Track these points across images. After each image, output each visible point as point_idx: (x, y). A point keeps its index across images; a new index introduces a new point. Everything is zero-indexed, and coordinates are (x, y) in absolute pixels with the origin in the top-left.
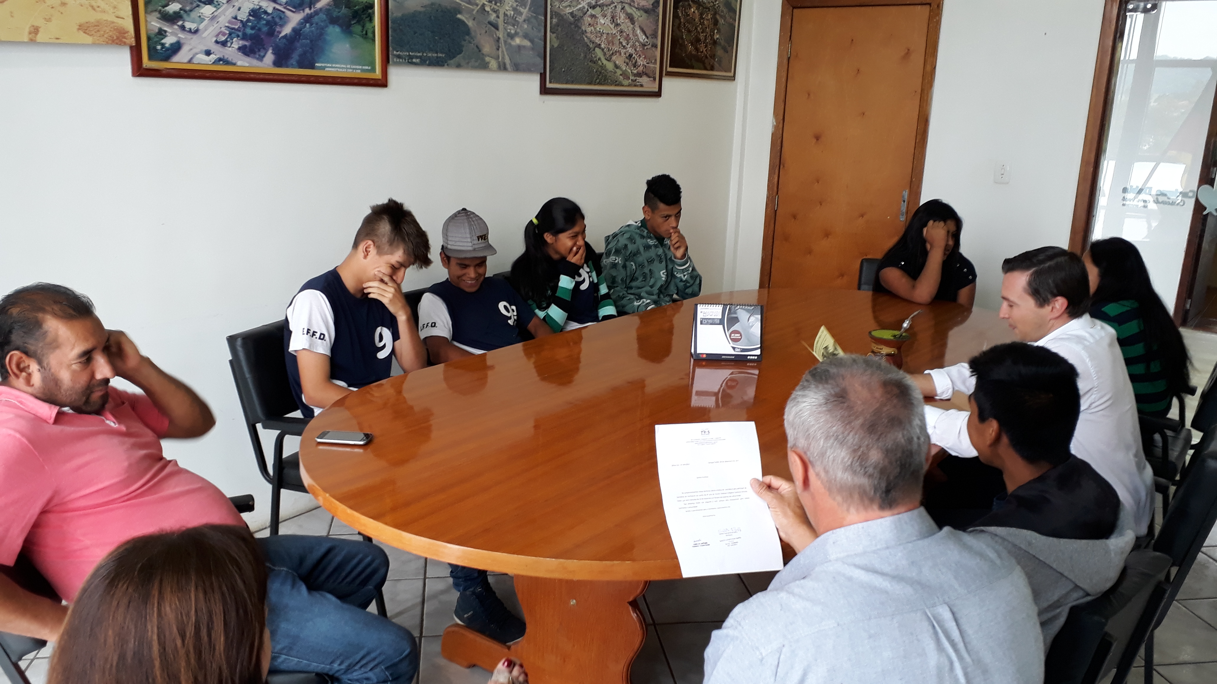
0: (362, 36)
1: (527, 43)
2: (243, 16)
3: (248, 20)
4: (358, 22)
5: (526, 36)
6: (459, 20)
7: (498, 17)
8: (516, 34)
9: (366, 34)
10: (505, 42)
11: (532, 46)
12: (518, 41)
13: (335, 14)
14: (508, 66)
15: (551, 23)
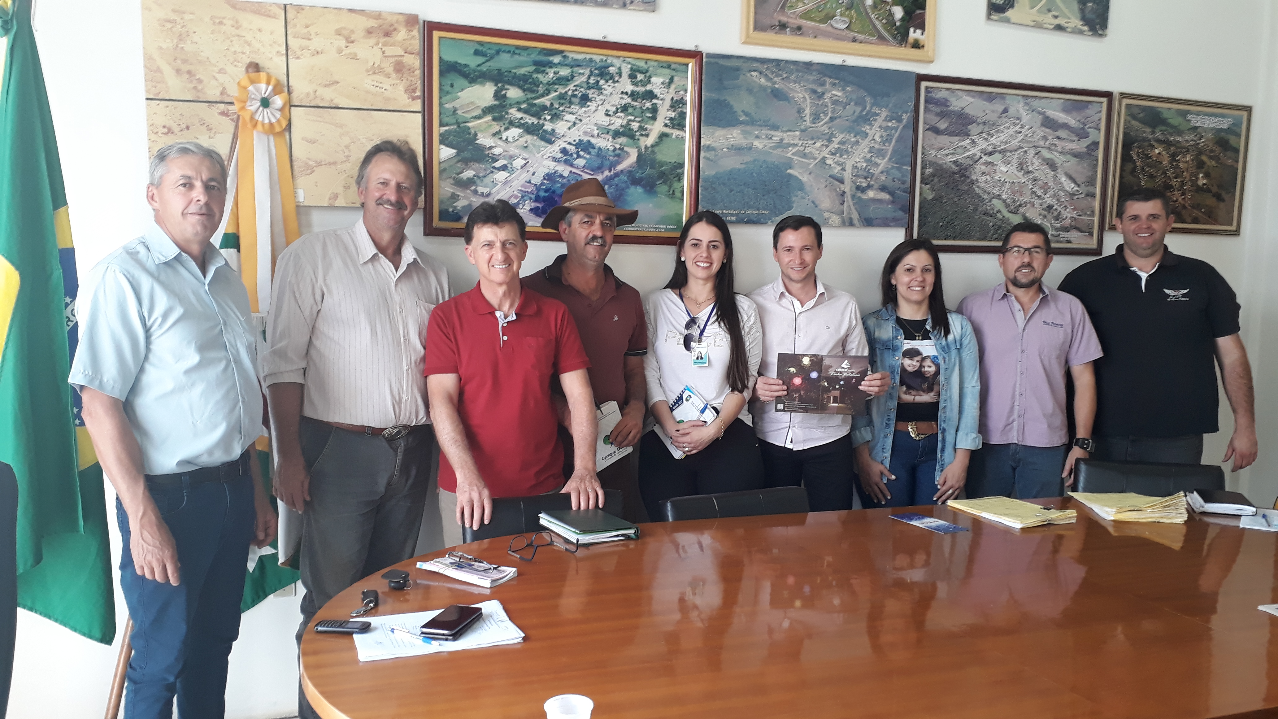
0: (668, 196)
1: (885, 196)
2: (537, 179)
3: (542, 184)
4: (665, 182)
5: (883, 189)
6: (790, 175)
7: (843, 170)
8: (869, 187)
9: (673, 193)
10: (853, 197)
11: (891, 199)
12: (871, 194)
13: (638, 175)
14: (856, 221)
15: (922, 173)
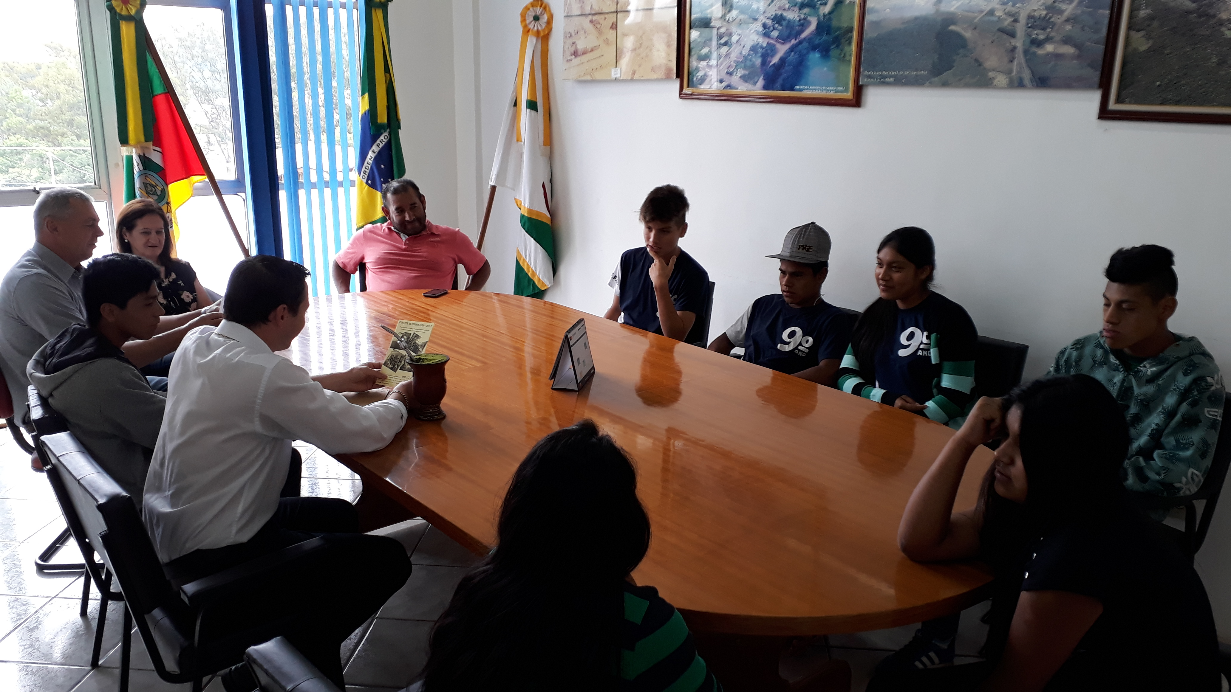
0: (839, 59)
1: (1069, 50)
3: (749, 55)
4: (838, 46)
5: (1067, 40)
6: (953, 32)
7: (1016, 21)
8: (1048, 39)
9: (844, 57)
10: (1026, 52)
11: (1077, 52)
12: (1049, 48)
13: (817, 41)
14: (1027, 81)
